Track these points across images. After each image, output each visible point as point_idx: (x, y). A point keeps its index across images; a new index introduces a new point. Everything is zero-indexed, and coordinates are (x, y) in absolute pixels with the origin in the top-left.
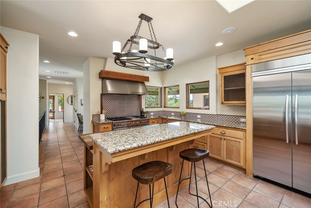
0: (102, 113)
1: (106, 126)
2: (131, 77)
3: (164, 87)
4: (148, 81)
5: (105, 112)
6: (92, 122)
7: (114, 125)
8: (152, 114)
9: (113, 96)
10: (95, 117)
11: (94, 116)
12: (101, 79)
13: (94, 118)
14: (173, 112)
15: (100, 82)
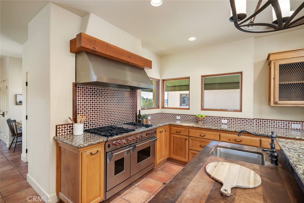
0: (75, 120)
1: (94, 151)
2: (130, 57)
3: (162, 80)
4: (150, 67)
5: (84, 118)
6: (55, 140)
7: (109, 146)
8: (149, 118)
9: (87, 88)
10: (62, 130)
11: (59, 128)
12: (75, 54)
13: (59, 133)
14: (178, 115)
15: (71, 59)
